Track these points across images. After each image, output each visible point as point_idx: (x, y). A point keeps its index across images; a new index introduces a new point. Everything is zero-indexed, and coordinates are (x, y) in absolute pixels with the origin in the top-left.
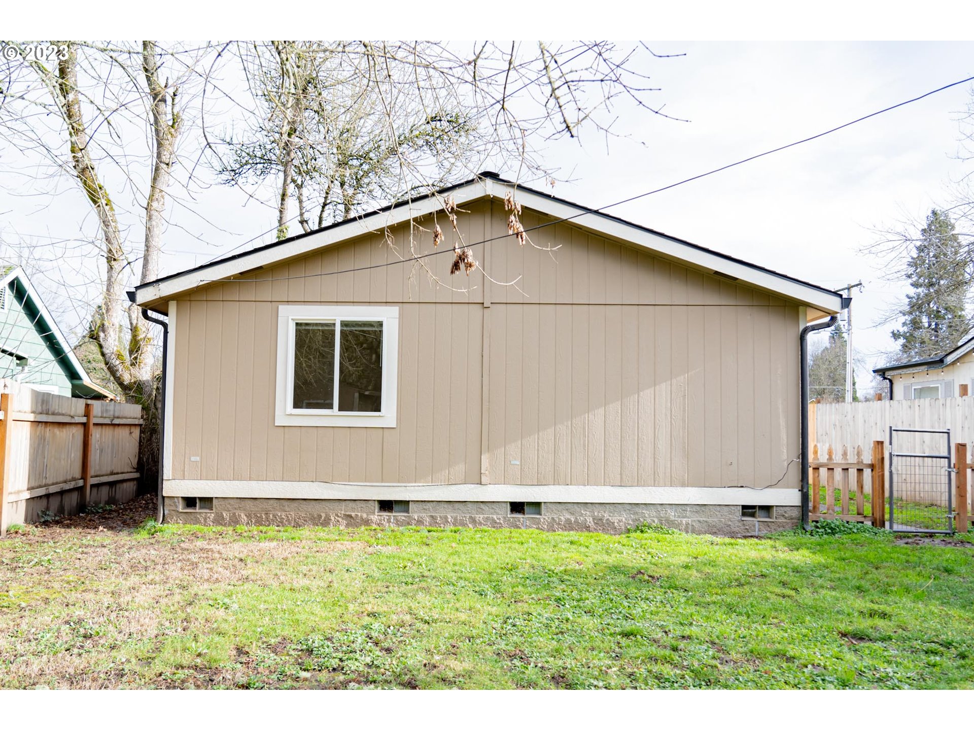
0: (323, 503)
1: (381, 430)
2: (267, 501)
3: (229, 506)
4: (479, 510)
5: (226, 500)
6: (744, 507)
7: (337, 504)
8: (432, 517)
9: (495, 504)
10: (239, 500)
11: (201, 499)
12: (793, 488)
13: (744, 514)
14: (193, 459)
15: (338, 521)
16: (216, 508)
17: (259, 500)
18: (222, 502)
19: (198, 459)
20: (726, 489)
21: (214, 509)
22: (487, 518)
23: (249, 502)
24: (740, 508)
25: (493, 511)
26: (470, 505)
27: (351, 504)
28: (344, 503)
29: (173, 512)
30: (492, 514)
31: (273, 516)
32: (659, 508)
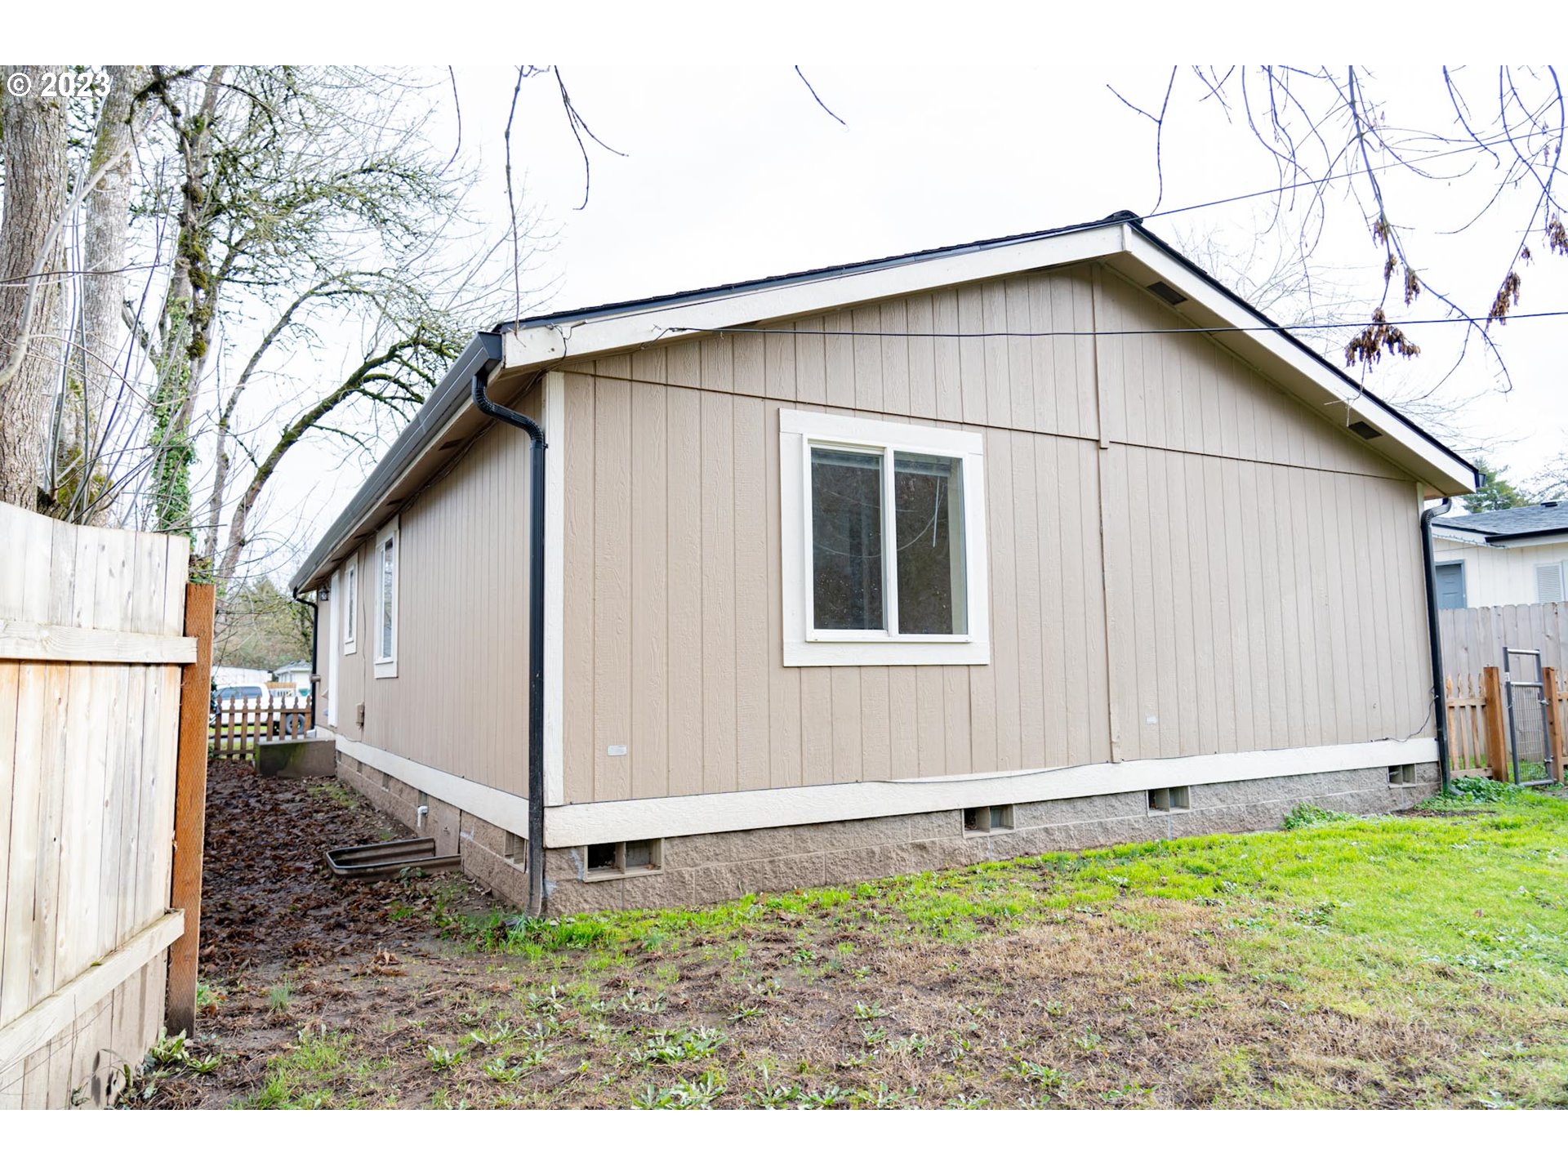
0: (876, 825)
1: (966, 668)
2: (771, 833)
3: (694, 854)
4: (1110, 809)
5: (688, 842)
6: (1392, 769)
7: (898, 824)
8: (1046, 830)
9: (1129, 796)
10: (714, 839)
11: (632, 845)
12: (1429, 736)
13: (1392, 779)
14: (613, 750)
15: (904, 860)
16: (668, 864)
17: (756, 834)
18: (679, 847)
19: (625, 750)
20: (1375, 743)
21: (663, 864)
22: (1121, 823)
23: (737, 840)
24: (1387, 770)
25: (1127, 808)
26: (1097, 802)
27: (922, 822)
28: (909, 822)
29: (568, 886)
30: (1127, 814)
31: (786, 864)
32: (1313, 777)
